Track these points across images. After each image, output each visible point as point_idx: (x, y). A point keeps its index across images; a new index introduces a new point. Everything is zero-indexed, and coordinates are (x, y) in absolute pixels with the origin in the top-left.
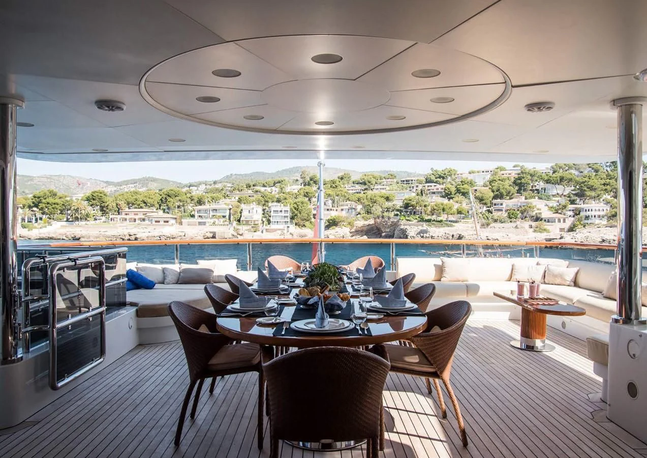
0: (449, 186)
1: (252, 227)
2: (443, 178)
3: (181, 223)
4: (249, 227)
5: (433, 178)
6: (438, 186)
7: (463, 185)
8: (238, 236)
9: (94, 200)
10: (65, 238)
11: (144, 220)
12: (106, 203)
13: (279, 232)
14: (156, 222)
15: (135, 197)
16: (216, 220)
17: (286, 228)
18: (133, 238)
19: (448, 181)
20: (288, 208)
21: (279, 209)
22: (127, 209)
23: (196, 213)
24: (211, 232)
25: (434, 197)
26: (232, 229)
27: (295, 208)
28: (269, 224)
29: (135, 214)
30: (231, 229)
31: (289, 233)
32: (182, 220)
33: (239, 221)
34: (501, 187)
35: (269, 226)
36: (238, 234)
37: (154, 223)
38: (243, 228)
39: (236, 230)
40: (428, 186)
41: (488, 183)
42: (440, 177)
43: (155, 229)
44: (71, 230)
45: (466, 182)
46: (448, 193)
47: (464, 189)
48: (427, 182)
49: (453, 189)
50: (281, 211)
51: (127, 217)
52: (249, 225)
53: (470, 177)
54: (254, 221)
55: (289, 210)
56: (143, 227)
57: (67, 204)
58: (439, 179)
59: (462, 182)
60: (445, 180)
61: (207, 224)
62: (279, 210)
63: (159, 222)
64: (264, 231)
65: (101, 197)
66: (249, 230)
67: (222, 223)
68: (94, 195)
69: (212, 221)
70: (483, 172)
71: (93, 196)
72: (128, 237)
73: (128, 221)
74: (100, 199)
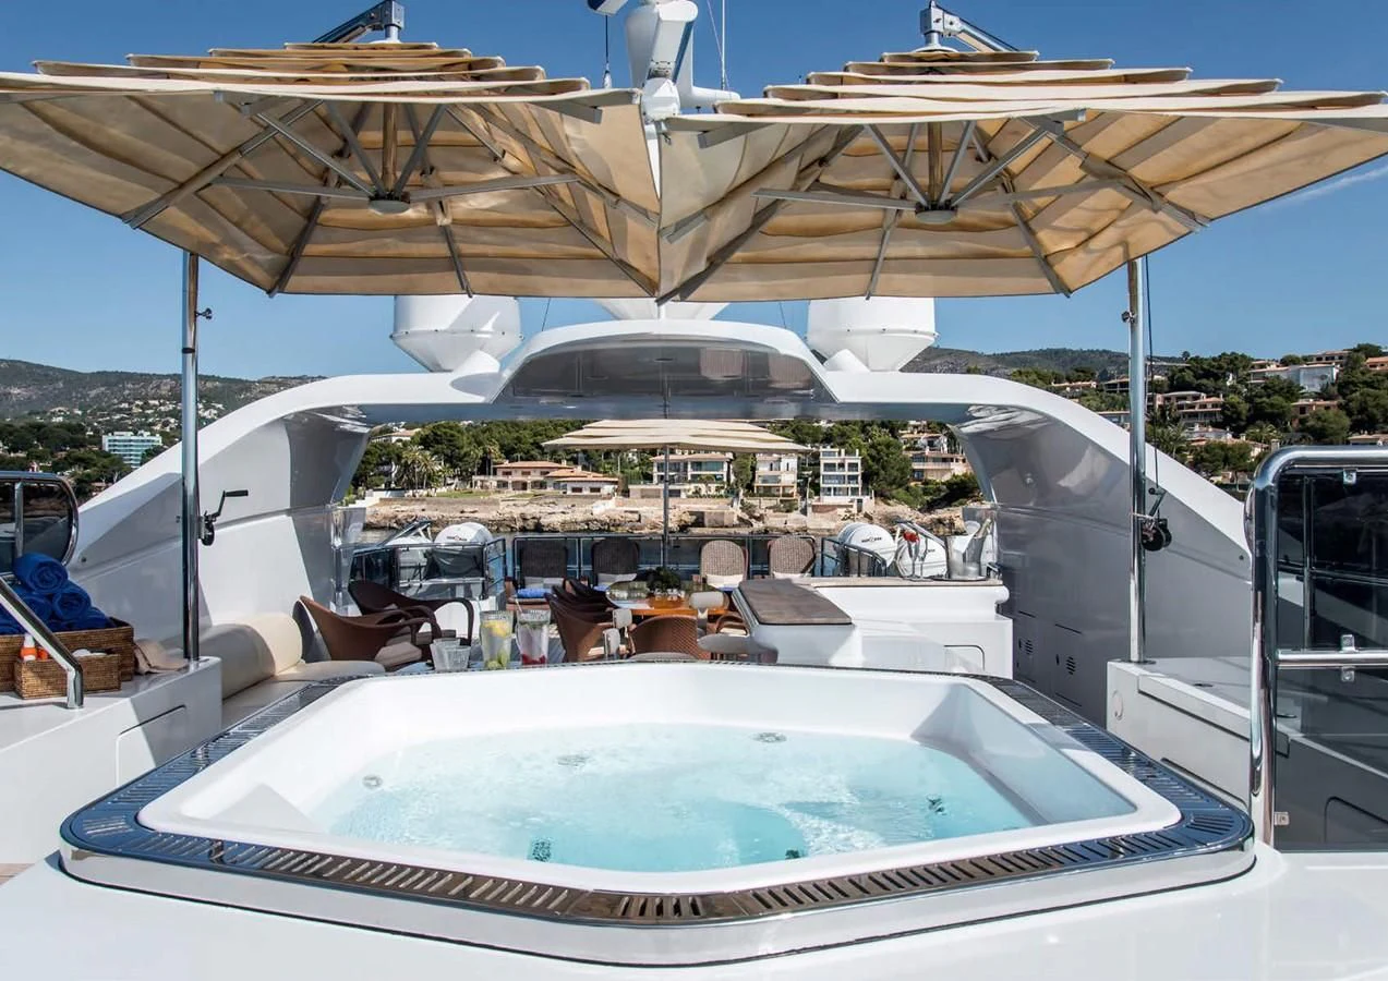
0: (1234, 398)
1: (781, 501)
2: (1216, 377)
3: (626, 493)
4: (774, 502)
5: (1189, 376)
6: (1204, 398)
7: (1269, 396)
8: (753, 521)
9: (438, 443)
10: (395, 525)
11: (542, 485)
12: (462, 448)
13: (841, 512)
14: (574, 490)
15: (515, 435)
16: (702, 486)
17: (855, 504)
18: (531, 524)
19: (1228, 384)
20: (857, 459)
21: (836, 460)
22: (506, 463)
23: (655, 469)
24: (692, 513)
25: (1197, 428)
26: (737, 505)
27: (873, 458)
28: (817, 493)
29: (524, 473)
30: (735, 504)
31: (861, 515)
32: (630, 487)
33: (750, 487)
34: (1371, 402)
35: (816, 498)
36: (752, 517)
37: (569, 492)
38: (762, 505)
39: (745, 508)
40: (1179, 398)
41: (1336, 388)
42: (1207, 374)
43: (573, 506)
44: (403, 508)
45: (1277, 388)
46: (1231, 417)
47: (1272, 405)
48: (1173, 388)
49: (1244, 408)
50: (842, 465)
51: (510, 479)
52: (774, 496)
53: (1284, 373)
54: (784, 487)
55: (859, 462)
56: (548, 501)
57: (384, 451)
58: (1204, 381)
59: (1266, 387)
60: (1220, 383)
61: (683, 495)
62: (837, 462)
63: (580, 490)
64: (809, 510)
65: (452, 436)
66: (775, 509)
67: (713, 492)
68: (439, 433)
69: (692, 487)
70: (1319, 359)
71: (436, 434)
72: (519, 524)
73: (510, 489)
74: (450, 441)
